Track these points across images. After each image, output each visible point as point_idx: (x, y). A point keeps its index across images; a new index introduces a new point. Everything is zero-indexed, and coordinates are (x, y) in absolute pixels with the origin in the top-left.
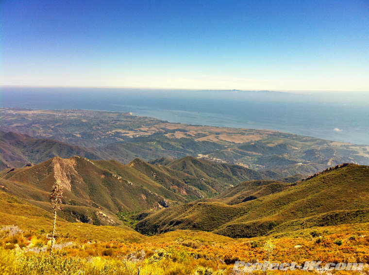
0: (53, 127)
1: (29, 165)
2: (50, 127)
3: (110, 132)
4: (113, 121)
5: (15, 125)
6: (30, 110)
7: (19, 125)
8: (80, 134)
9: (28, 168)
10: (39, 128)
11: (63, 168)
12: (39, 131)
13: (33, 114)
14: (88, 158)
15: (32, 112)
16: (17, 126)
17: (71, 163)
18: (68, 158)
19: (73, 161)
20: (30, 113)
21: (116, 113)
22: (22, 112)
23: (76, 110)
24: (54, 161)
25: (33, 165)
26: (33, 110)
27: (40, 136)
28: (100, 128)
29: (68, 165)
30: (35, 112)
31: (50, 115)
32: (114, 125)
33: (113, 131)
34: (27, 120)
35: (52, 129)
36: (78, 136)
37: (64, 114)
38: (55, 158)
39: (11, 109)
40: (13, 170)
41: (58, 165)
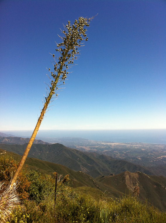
0: (125, 153)
1: (112, 175)
2: (123, 153)
3: (159, 157)
4: (161, 150)
5: (105, 151)
6: (113, 142)
7: (107, 151)
8: (140, 158)
9: (111, 176)
10: (117, 153)
11: (131, 179)
12: (117, 155)
13: (114, 145)
14: (146, 173)
15: (114, 144)
16: (106, 152)
17: (135, 175)
18: (133, 172)
19: (137, 175)
20: (113, 144)
21: (163, 145)
22: (109, 144)
23: (138, 143)
24: (126, 173)
25: (114, 175)
26: (114, 143)
27: (118, 158)
28: (153, 154)
29: (133, 177)
30: (116, 144)
31: (125, 146)
32: (162, 153)
33: (162, 157)
34: (111, 148)
35: (125, 154)
36: (140, 159)
37: (131, 145)
38: (126, 171)
39: (103, 142)
40: (103, 177)
41: (128, 176)
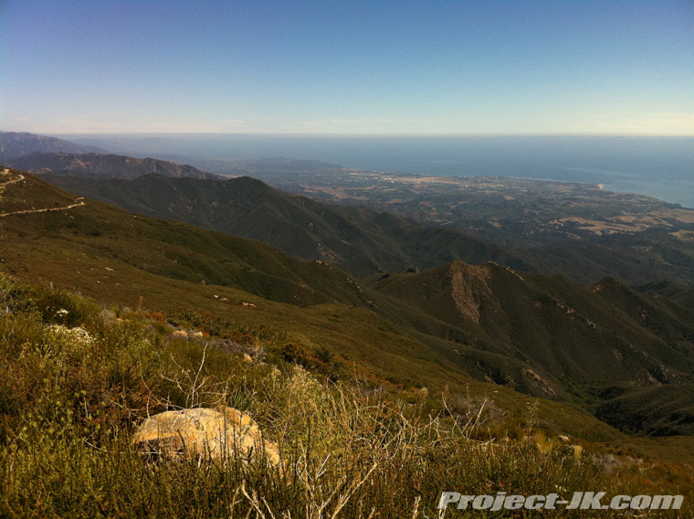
0: (453, 207)
1: (412, 271)
2: (448, 207)
3: (556, 221)
4: (563, 199)
5: (393, 201)
6: (418, 176)
7: (399, 201)
8: (499, 222)
9: (410, 274)
10: (431, 208)
11: (467, 282)
12: (430, 213)
13: (422, 183)
14: (512, 268)
15: (421, 180)
16: (396, 204)
17: (482, 272)
18: (475, 264)
19: (486, 271)
20: (419, 181)
21: (569, 184)
22: (405, 180)
23: (495, 179)
24: (453, 267)
25: (418, 272)
26: (422, 176)
27: (432, 222)
28: (537, 213)
29: (476, 278)
30: (426, 180)
31: (453, 186)
32: (564, 208)
33: (563, 220)
34: (413, 193)
35: (453, 211)
36: (496, 225)
37: (473, 185)
38: (456, 262)
39: (389, 174)
40: (387, 276)
41: (460, 275)
